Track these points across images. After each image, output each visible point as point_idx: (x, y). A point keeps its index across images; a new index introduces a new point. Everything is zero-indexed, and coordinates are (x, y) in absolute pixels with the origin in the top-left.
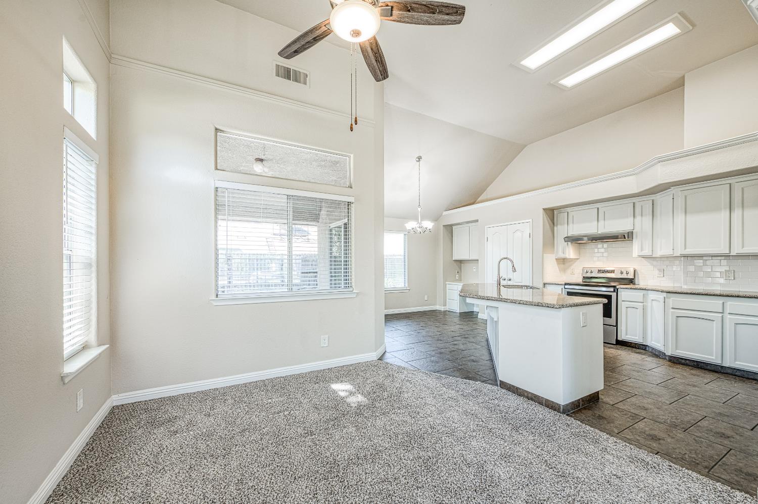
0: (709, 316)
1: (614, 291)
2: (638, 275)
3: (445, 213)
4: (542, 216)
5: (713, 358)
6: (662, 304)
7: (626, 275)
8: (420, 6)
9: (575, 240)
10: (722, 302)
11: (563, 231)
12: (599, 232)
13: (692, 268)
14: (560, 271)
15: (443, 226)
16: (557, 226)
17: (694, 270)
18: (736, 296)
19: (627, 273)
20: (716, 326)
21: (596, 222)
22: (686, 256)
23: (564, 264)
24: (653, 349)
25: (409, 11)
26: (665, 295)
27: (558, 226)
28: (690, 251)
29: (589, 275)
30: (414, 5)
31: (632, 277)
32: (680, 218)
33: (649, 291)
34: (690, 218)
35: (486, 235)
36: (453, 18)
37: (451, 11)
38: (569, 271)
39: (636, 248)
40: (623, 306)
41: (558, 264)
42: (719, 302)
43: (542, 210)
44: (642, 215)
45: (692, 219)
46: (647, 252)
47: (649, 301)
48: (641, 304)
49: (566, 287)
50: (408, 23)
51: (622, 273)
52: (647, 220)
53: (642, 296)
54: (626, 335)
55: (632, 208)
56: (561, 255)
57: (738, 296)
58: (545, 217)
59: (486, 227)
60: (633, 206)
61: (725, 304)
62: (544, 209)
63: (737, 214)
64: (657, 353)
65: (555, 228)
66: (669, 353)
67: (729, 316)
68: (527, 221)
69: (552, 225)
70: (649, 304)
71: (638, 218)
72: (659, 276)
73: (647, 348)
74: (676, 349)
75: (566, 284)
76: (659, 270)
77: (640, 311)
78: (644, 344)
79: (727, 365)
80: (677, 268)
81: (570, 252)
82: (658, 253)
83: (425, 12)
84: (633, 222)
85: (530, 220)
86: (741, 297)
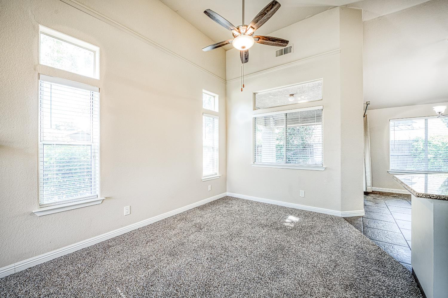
8: (259, 17)
25: (257, 22)
30: (256, 19)
36: (275, 7)
37: (271, 7)
50: (262, 25)
83: (262, 17)
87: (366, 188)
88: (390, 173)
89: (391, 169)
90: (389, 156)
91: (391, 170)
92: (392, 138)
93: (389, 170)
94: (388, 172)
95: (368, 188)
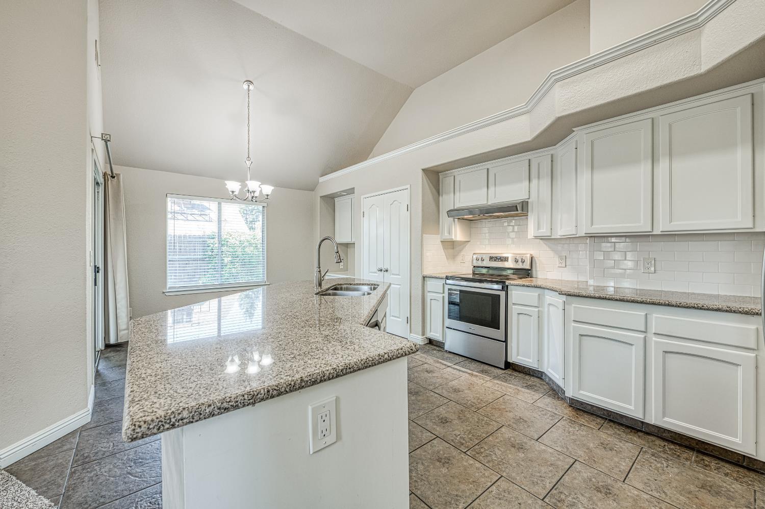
0: (626, 336)
1: (503, 289)
2: (536, 264)
3: (322, 179)
4: (421, 180)
5: (631, 408)
6: (561, 312)
7: (521, 263)
9: (460, 215)
10: (644, 314)
11: (450, 201)
12: (489, 203)
13: (600, 256)
14: (447, 258)
15: (321, 197)
16: (442, 195)
17: (603, 258)
18: (665, 305)
19: (523, 262)
20: (635, 353)
21: (486, 189)
22: (592, 237)
23: (453, 248)
24: (550, 379)
26: (564, 298)
27: (444, 196)
28: (598, 228)
29: (480, 264)
31: (528, 267)
32: (585, 177)
33: (546, 291)
34: (599, 176)
35: (362, 208)
38: (459, 258)
39: (532, 226)
40: (514, 310)
41: (444, 248)
42: (638, 313)
43: (420, 173)
44: (539, 178)
45: (600, 176)
46: (544, 231)
47: (546, 305)
48: (537, 310)
49: (449, 282)
51: (516, 261)
52: (545, 183)
53: (537, 297)
54: (518, 355)
55: (527, 167)
56: (446, 236)
57: (669, 305)
58: (424, 179)
59: (362, 197)
60: (527, 164)
61: (648, 315)
62: (423, 170)
63: (663, 166)
64: (555, 387)
65: (441, 198)
66: (569, 394)
67: (654, 339)
68: (404, 187)
69: (436, 194)
70: (546, 310)
71: (535, 182)
72: (560, 265)
73: (544, 376)
74: (580, 389)
75: (447, 278)
76: (561, 257)
77: (534, 320)
78: (539, 370)
79: (653, 422)
80: (582, 254)
81: (458, 233)
82: (560, 232)
84: (528, 188)
85: (408, 186)
86: (673, 306)
87: (115, 335)
88: (167, 294)
89: (169, 285)
90: (166, 262)
91: (170, 288)
92: (170, 231)
93: (166, 288)
94: (164, 293)
95: (121, 333)
